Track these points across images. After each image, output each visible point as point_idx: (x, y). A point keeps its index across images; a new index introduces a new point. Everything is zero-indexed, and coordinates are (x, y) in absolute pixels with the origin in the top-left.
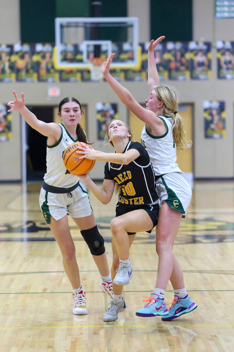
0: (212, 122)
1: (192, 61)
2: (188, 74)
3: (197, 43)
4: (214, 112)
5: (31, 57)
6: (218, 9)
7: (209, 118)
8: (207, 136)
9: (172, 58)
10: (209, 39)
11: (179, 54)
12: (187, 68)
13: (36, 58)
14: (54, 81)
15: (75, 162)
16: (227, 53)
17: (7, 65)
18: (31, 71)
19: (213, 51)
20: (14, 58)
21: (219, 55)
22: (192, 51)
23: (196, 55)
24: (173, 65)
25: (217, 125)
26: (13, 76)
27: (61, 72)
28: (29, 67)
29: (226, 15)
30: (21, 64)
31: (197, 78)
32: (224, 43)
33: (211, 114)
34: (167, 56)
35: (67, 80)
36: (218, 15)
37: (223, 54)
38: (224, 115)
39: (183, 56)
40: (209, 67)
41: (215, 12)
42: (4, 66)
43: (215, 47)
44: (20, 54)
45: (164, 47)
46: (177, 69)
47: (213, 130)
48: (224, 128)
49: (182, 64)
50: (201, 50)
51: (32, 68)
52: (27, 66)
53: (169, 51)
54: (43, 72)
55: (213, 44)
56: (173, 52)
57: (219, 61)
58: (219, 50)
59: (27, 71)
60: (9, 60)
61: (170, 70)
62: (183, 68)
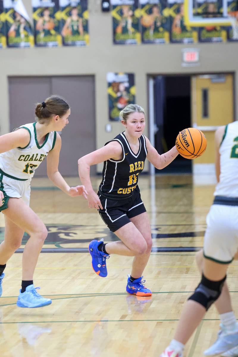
5: (161, 12)
13: (167, 12)
14: (191, 42)
17: (130, 21)
18: (161, 29)
20: (139, 13)
26: (138, 36)
27: (200, 29)
28: (159, 24)
30: (148, 20)
35: (208, 40)
42: (127, 23)
44: (147, 7)
51: (162, 25)
52: (155, 23)
54: (177, 31)
59: (156, 29)
60: (133, 16)
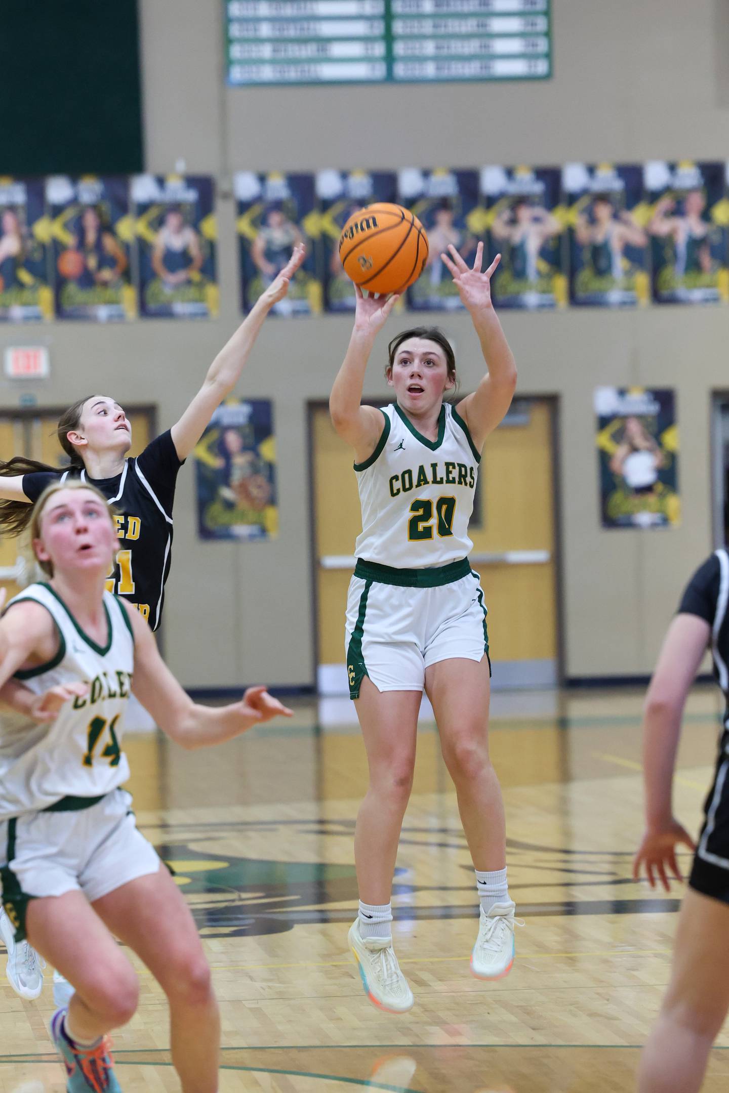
0: (224, 476)
1: (143, 246)
2: (128, 295)
3: (161, 182)
4: (233, 440)
6: (236, 51)
7: (215, 462)
8: (206, 533)
9: (69, 239)
10: (204, 166)
11: (91, 221)
12: (126, 276)
15: (363, 269)
16: (275, 218)
19: (224, 209)
21: (244, 225)
22: (143, 208)
23: (159, 223)
24: (70, 264)
25: (243, 489)
29: (267, 73)
31: (165, 313)
32: (262, 179)
33: (221, 449)
34: (45, 230)
36: (237, 74)
37: (261, 222)
38: (268, 450)
39: (107, 228)
40: (209, 270)
41: (227, 63)
43: (227, 195)
45: (37, 195)
46: (87, 280)
47: (229, 506)
48: (272, 501)
49: (105, 261)
50: (176, 207)
53: (57, 211)
55: (222, 186)
56: (69, 214)
57: (244, 246)
58: (243, 207)
61: (59, 284)
62: (106, 274)
